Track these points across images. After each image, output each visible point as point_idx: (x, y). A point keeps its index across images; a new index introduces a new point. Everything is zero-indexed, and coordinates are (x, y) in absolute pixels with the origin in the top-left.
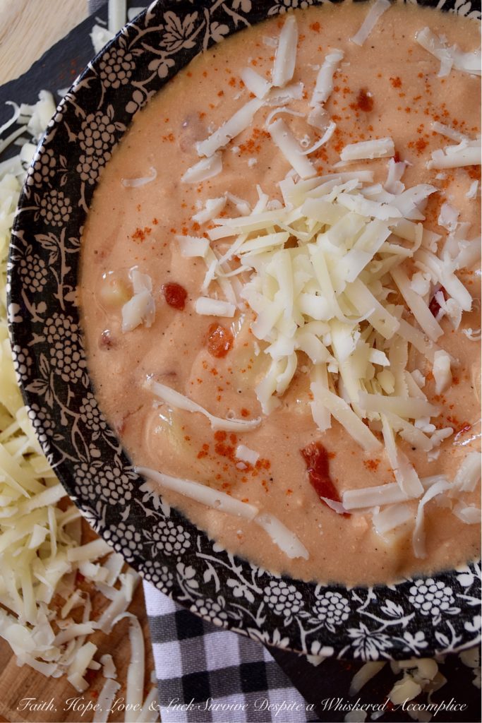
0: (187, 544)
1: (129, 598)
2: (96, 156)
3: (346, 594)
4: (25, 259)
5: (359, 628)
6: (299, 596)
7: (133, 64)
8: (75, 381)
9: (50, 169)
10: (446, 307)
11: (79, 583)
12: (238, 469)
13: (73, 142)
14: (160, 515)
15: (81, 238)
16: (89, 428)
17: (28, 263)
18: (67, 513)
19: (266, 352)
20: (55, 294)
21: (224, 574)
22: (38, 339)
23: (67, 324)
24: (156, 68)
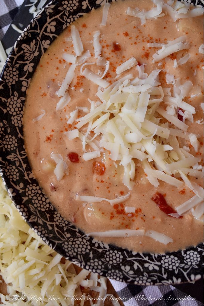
0: (121, 257)
1: (106, 288)
2: (18, 114)
3: (195, 250)
4: (7, 169)
6: (176, 258)
7: (17, 71)
8: (47, 209)
10: (185, 116)
11: (83, 291)
12: (129, 217)
13: (6, 113)
14: (105, 249)
15: (25, 150)
16: (61, 226)
17: (8, 170)
18: (66, 264)
19: (120, 165)
20: (24, 178)
21: (142, 263)
22: (25, 199)
23: (34, 188)
24: (27, 69)
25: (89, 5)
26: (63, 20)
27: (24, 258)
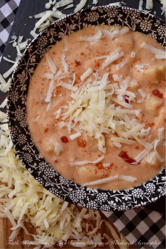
0: (107, 196)
1: (100, 217)
2: (23, 120)
3: (151, 182)
4: (24, 156)
5: (160, 188)
6: (141, 190)
7: (17, 92)
8: (54, 176)
9: (15, 131)
10: (129, 99)
11: (86, 221)
12: (107, 170)
13: (16, 121)
14: (96, 193)
15: (32, 141)
16: (65, 185)
17: (25, 157)
18: (71, 207)
19: (95, 138)
20: (36, 159)
21: (120, 197)
23: (43, 164)
24: (23, 89)
25: (54, 40)
26: (40, 53)
27: (44, 209)
